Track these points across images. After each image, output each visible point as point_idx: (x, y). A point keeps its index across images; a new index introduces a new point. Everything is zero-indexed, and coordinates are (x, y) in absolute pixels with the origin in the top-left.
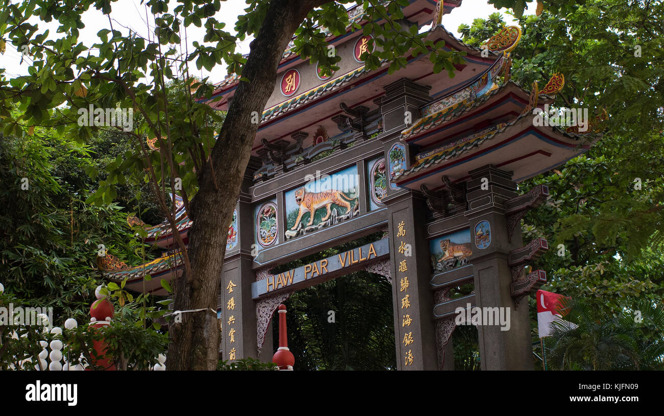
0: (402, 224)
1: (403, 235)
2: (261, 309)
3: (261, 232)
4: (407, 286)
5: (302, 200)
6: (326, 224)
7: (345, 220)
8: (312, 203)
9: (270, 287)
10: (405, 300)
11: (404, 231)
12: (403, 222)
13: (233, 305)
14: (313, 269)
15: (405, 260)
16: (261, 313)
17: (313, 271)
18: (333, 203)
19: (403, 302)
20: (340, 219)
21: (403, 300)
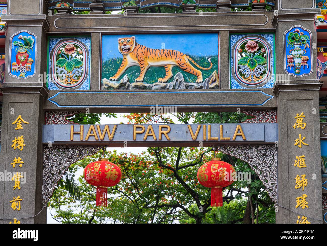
0: (300, 116)
1: (302, 128)
2: (51, 156)
3: (57, 70)
4: (306, 185)
5: (132, 50)
6: (166, 86)
7: (196, 89)
8: (146, 58)
9: (76, 136)
10: (300, 199)
11: (305, 124)
12: (302, 113)
13: (22, 144)
14: (147, 132)
15: (303, 156)
16: (51, 161)
17: (146, 134)
18: (177, 66)
19: (298, 201)
20: (188, 86)
21: (298, 198)
